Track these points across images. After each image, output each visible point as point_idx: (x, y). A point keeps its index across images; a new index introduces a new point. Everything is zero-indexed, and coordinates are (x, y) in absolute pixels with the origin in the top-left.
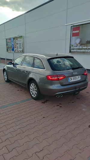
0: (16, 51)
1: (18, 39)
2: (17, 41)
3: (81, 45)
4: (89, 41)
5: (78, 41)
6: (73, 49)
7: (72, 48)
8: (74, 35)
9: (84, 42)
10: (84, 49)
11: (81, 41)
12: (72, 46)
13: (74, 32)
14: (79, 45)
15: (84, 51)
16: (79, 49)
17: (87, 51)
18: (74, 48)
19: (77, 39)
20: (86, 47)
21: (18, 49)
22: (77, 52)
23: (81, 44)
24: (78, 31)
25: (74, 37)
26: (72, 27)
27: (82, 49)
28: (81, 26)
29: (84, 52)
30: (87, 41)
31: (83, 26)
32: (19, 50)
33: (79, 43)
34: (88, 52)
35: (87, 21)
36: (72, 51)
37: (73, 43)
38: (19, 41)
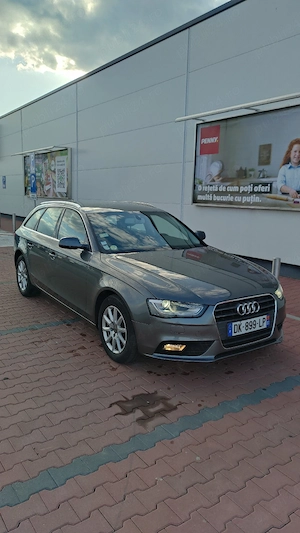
0: (50, 196)
1: (57, 158)
2: (53, 162)
3: (222, 181)
4: (245, 171)
5: (215, 169)
6: (203, 193)
7: (199, 188)
8: (205, 150)
9: (231, 173)
10: (233, 194)
11: (223, 170)
12: (201, 183)
13: (205, 141)
14: (217, 181)
15: (231, 199)
16: (218, 193)
17: (238, 199)
18: (205, 188)
19: (213, 162)
20: (236, 189)
21: (54, 186)
22: (212, 202)
23: (224, 178)
24: (216, 139)
25: (205, 158)
26: (200, 127)
27: (225, 193)
28: (222, 124)
29: (231, 203)
30: (239, 169)
31: (230, 123)
32: (58, 190)
33: (219, 175)
34: (240, 203)
35: (232, 110)
36: (200, 197)
37: (202, 175)
38: (60, 163)
